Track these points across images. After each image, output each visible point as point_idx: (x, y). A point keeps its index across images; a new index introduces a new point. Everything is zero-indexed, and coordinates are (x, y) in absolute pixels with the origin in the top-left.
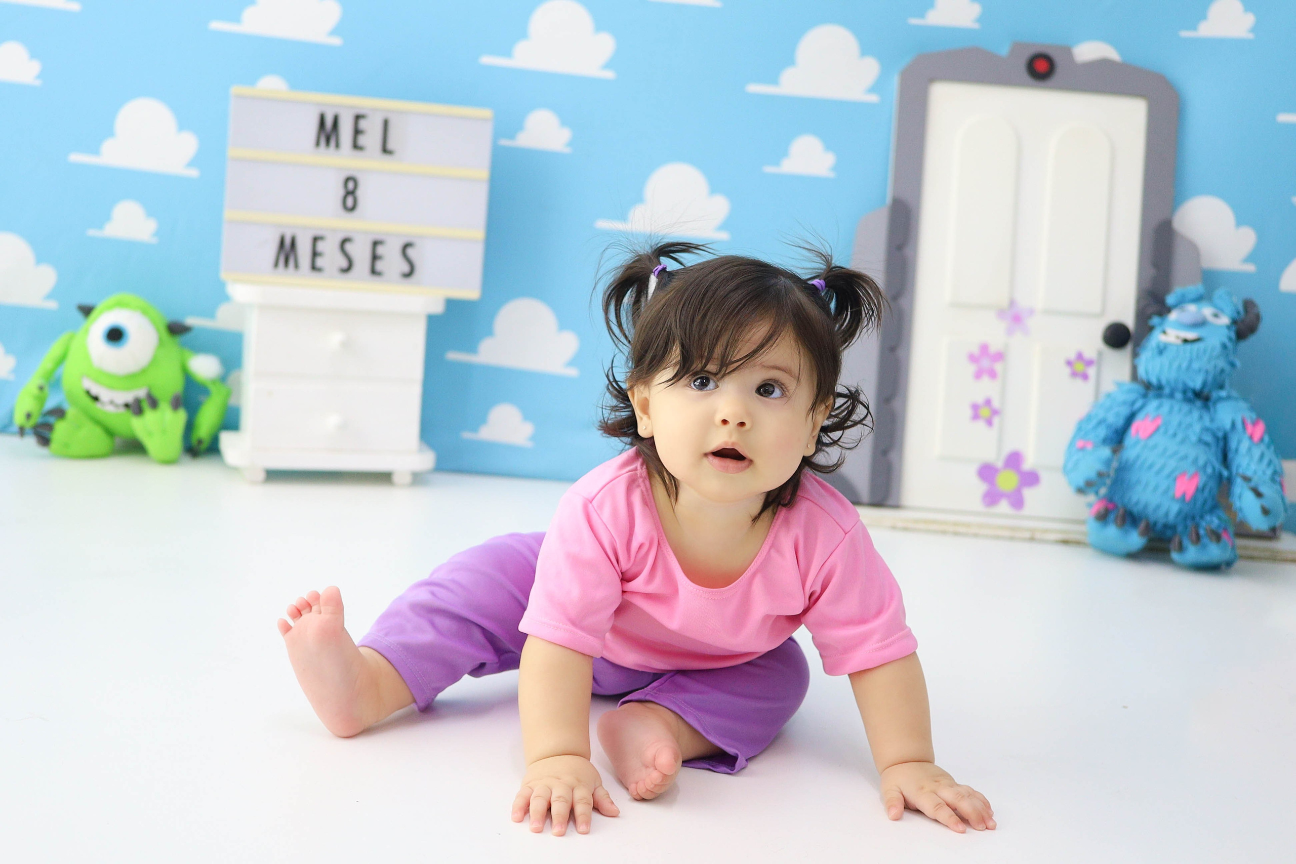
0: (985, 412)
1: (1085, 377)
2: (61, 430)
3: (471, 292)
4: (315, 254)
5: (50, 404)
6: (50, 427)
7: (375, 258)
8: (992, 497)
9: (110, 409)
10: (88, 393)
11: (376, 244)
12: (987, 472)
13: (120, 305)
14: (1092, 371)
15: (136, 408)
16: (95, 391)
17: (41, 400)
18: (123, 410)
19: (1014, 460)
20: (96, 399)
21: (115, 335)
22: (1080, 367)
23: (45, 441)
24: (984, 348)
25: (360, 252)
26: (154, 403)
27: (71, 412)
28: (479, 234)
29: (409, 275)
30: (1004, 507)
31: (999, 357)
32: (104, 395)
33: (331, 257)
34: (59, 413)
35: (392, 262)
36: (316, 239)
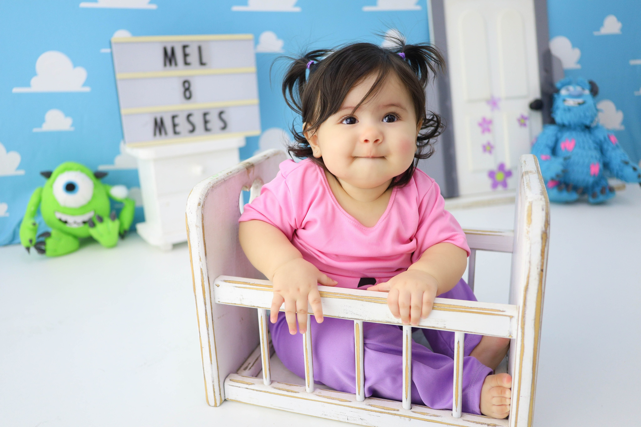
0: (488, 148)
1: (524, 125)
2: (50, 243)
3: (256, 132)
4: (175, 125)
5: (41, 231)
6: (43, 243)
7: (206, 122)
8: (495, 185)
9: (75, 226)
10: (60, 220)
11: (205, 114)
12: (492, 174)
13: (67, 169)
14: (527, 122)
15: (91, 223)
16: (64, 218)
17: (36, 231)
18: (82, 226)
19: (501, 167)
20: (66, 222)
21: (70, 187)
22: (523, 121)
23: (42, 251)
24: (484, 120)
25: (198, 120)
26: (101, 219)
27: (54, 233)
28: (255, 101)
29: (224, 128)
30: (500, 188)
31: (490, 122)
32: (70, 219)
33: (183, 126)
34: (47, 234)
35: (215, 123)
36: (174, 117)
